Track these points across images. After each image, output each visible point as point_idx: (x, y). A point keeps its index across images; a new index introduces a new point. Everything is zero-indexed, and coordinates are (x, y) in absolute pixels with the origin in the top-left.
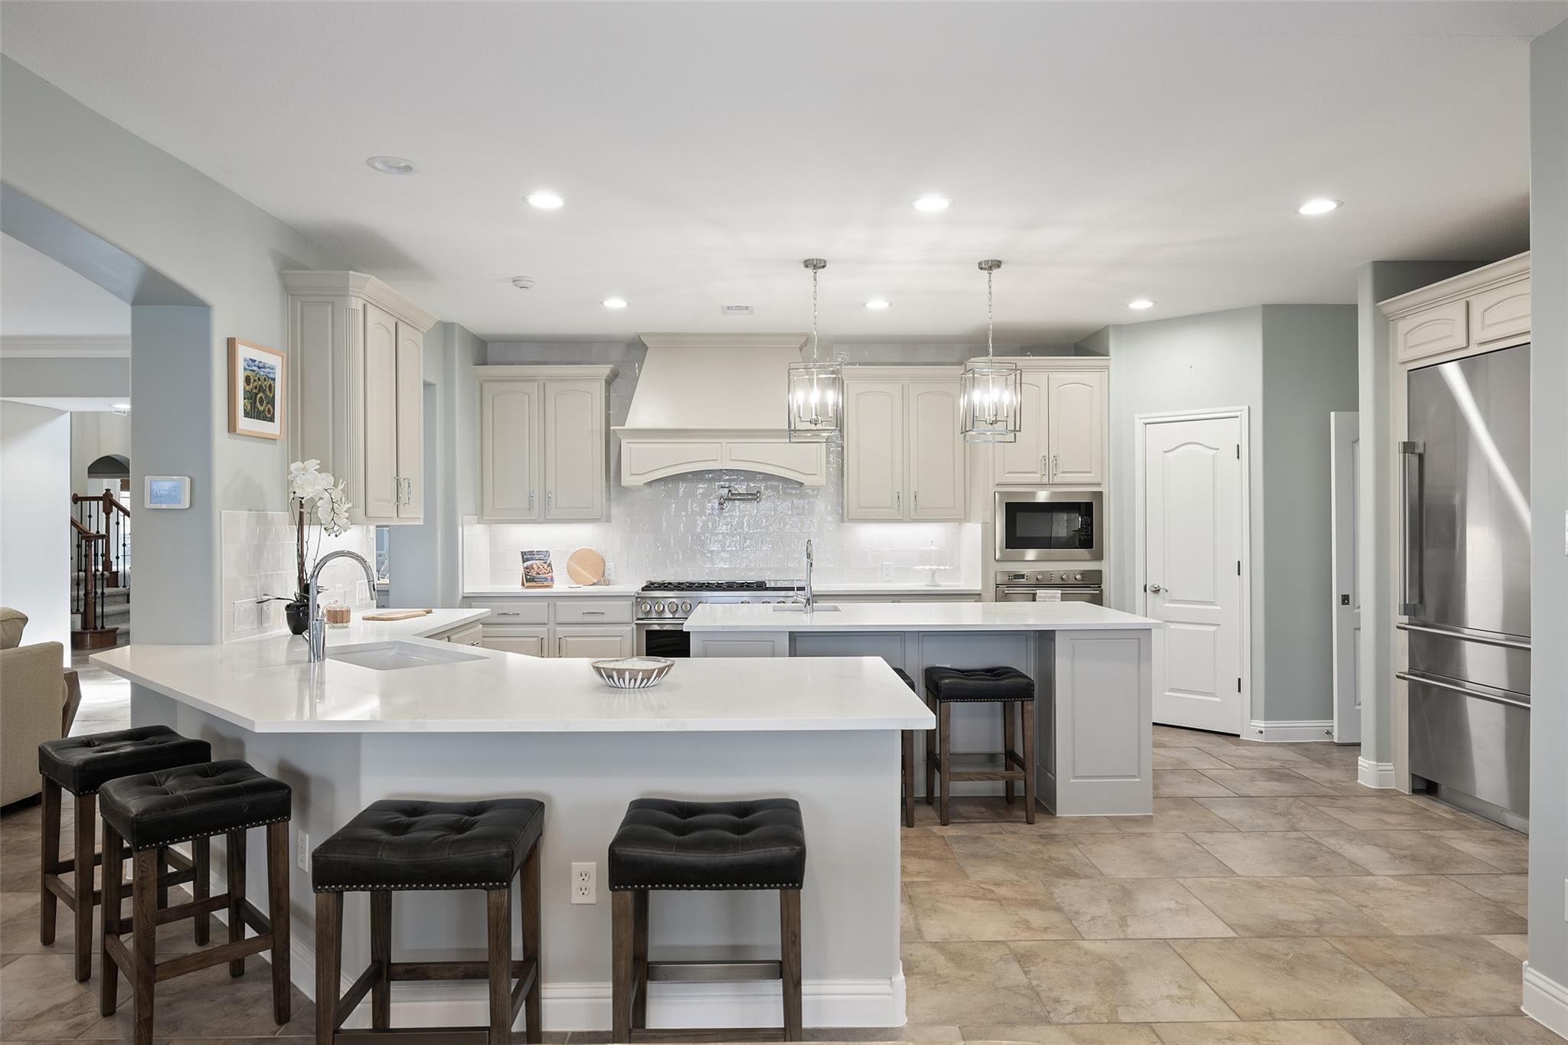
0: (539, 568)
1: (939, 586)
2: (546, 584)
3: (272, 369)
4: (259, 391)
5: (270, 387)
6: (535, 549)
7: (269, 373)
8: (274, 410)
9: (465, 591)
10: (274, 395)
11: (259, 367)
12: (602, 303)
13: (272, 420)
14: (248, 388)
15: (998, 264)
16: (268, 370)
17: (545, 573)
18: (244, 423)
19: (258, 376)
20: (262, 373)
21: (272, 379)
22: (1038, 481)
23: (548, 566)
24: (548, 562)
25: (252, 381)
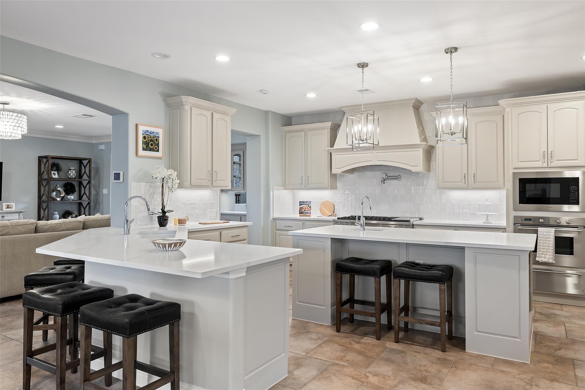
0: (305, 208)
1: (491, 223)
2: (307, 215)
3: (158, 133)
4: (150, 141)
5: (156, 140)
6: (305, 201)
7: (156, 135)
8: (159, 148)
9: (274, 216)
10: (158, 143)
11: (150, 133)
12: (305, 95)
13: (158, 151)
14: (144, 140)
15: (456, 49)
16: (155, 134)
17: (308, 210)
18: (141, 152)
19: (150, 136)
20: (152, 135)
21: (157, 137)
22: (540, 166)
23: (310, 207)
24: (310, 206)
25: (147, 138)
